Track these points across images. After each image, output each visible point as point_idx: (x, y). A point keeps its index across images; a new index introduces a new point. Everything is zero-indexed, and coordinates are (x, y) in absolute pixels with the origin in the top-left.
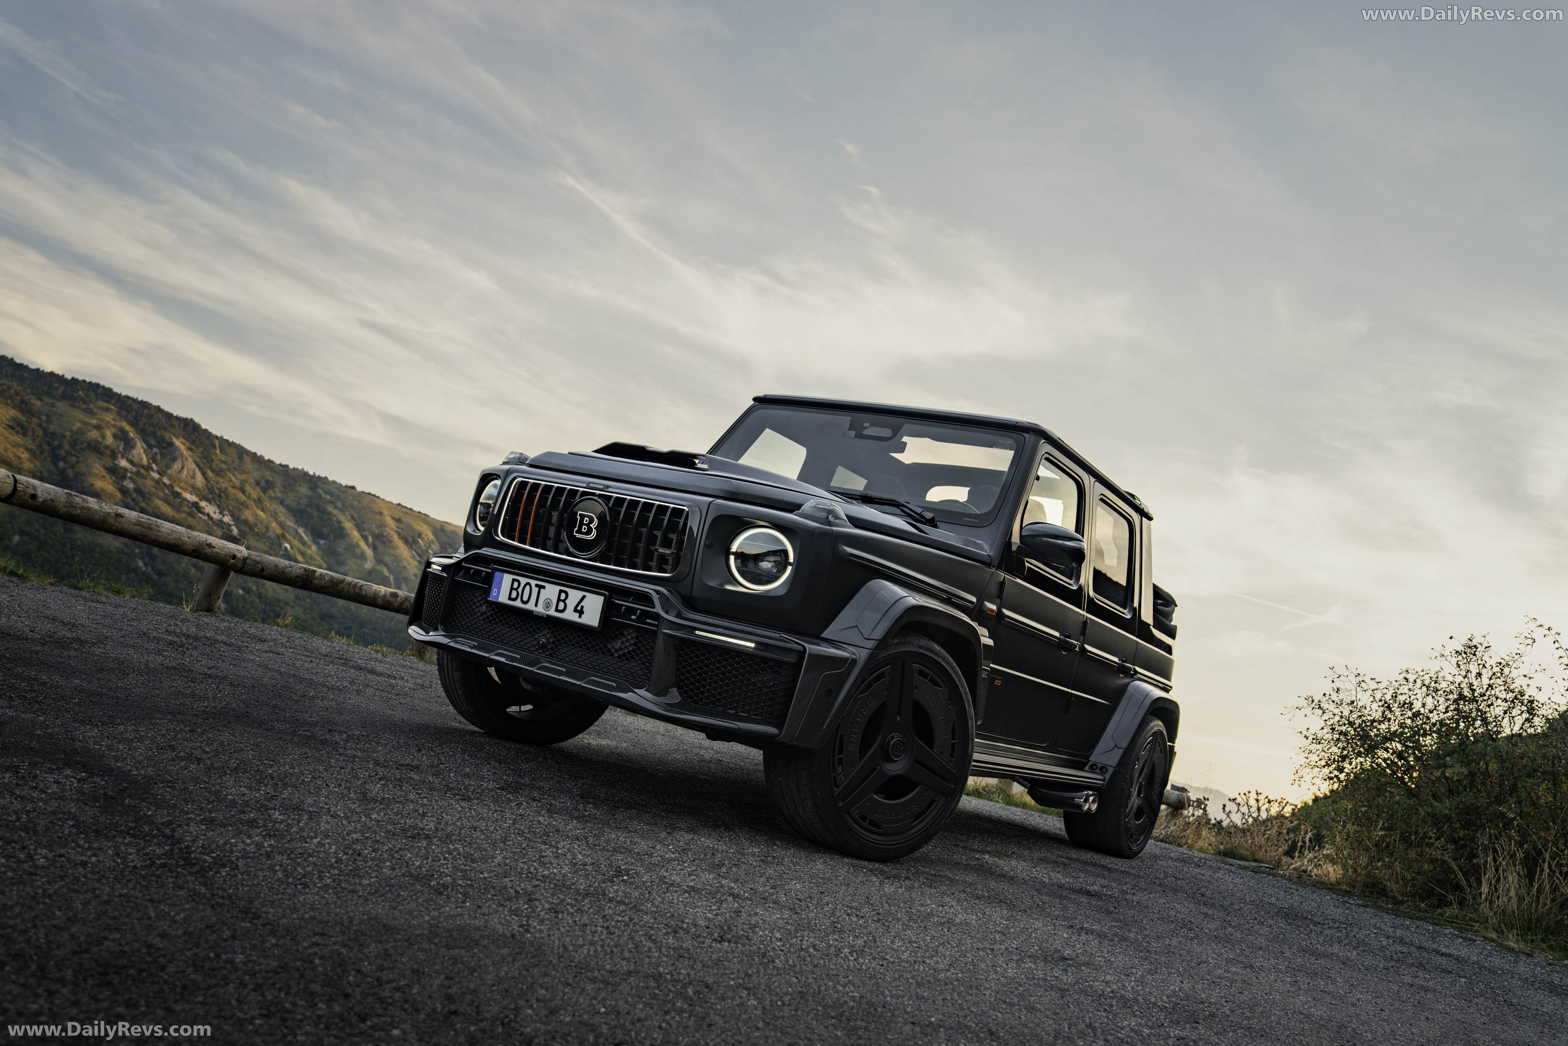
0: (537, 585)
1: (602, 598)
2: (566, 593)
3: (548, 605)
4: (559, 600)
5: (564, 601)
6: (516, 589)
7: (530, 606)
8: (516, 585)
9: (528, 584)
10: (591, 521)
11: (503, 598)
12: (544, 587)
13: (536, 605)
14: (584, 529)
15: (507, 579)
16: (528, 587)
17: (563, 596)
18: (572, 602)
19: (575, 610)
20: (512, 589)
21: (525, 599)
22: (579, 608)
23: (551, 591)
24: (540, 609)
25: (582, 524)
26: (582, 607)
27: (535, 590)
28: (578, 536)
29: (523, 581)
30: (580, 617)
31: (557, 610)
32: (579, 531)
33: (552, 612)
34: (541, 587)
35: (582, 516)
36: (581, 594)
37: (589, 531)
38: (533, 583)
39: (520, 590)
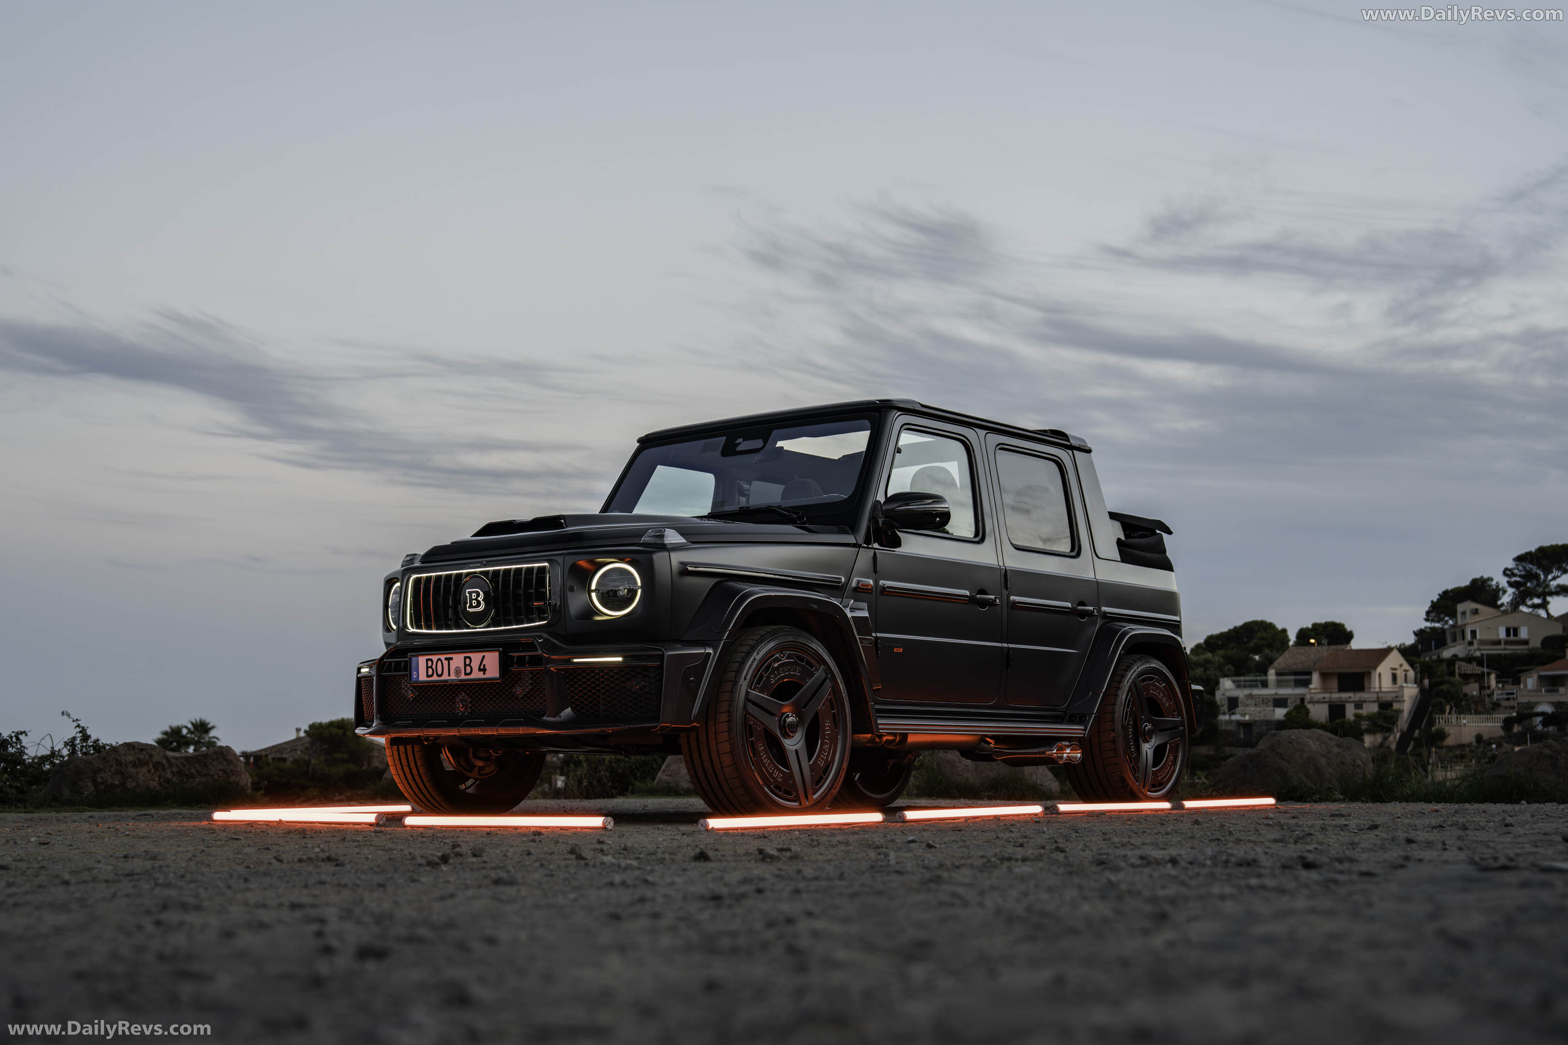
0: (446, 659)
1: (497, 654)
2: (470, 658)
3: (458, 671)
4: (465, 665)
5: (469, 665)
6: (431, 667)
7: (445, 677)
8: (430, 663)
9: (439, 659)
10: (478, 595)
11: (423, 677)
12: (451, 659)
13: (449, 675)
14: (474, 603)
15: (422, 660)
16: (439, 662)
17: (468, 661)
18: (475, 664)
19: (480, 670)
20: (428, 667)
21: (440, 673)
22: (482, 667)
23: (458, 660)
24: (453, 677)
25: (471, 600)
26: (484, 665)
27: (446, 663)
28: (471, 610)
29: (435, 658)
30: (484, 674)
31: (466, 674)
32: (471, 606)
33: (463, 677)
34: (449, 659)
35: (470, 593)
36: (480, 655)
37: (479, 604)
38: (443, 657)
39: (434, 667)
